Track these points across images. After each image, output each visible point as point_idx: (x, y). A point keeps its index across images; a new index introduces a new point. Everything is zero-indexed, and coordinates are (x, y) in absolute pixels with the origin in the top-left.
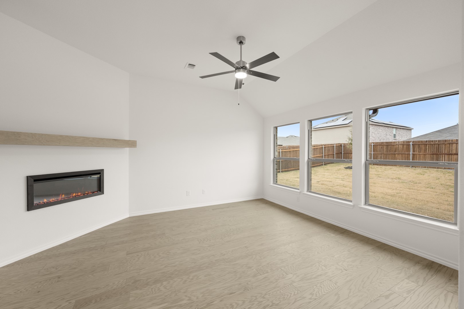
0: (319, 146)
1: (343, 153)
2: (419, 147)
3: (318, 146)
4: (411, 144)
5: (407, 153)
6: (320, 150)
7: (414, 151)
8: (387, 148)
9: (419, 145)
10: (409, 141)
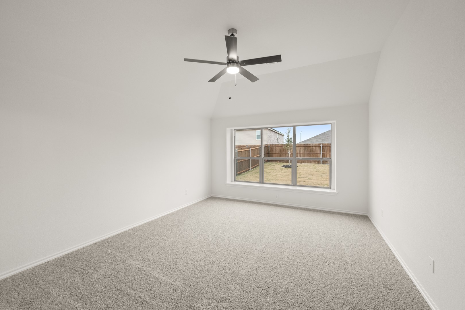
0: (257, 147)
1: (269, 153)
2: (326, 148)
3: (255, 147)
4: (321, 145)
5: (318, 153)
6: (258, 150)
7: (323, 151)
8: (305, 149)
9: (326, 146)
10: (319, 144)
